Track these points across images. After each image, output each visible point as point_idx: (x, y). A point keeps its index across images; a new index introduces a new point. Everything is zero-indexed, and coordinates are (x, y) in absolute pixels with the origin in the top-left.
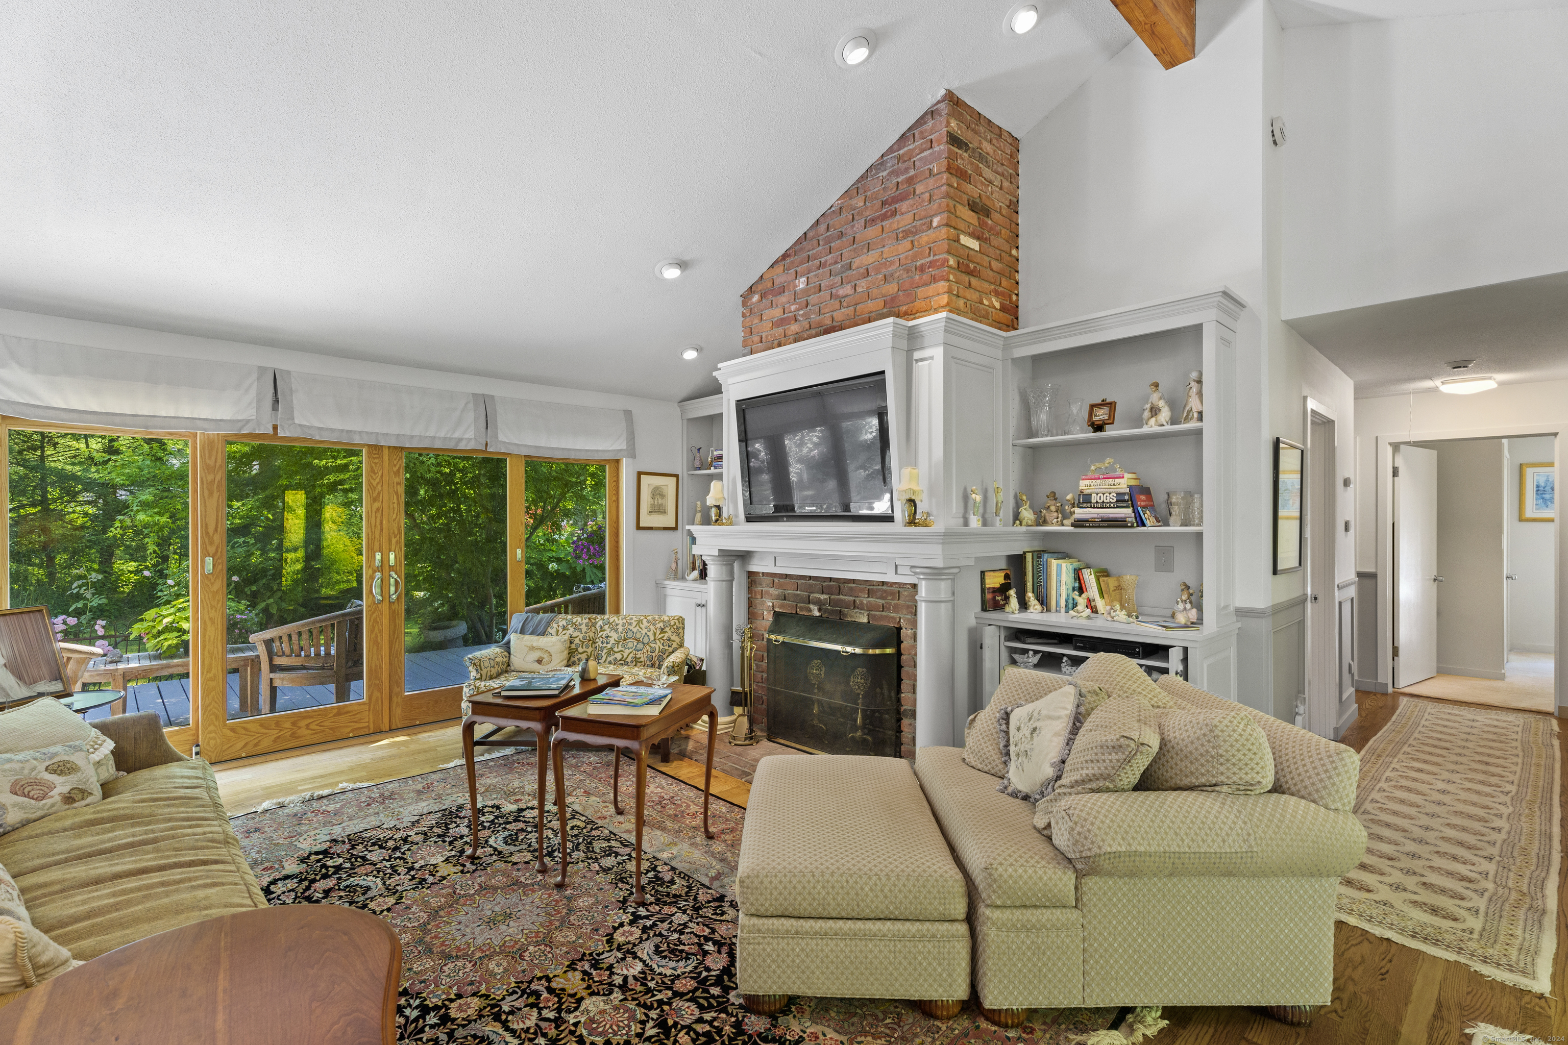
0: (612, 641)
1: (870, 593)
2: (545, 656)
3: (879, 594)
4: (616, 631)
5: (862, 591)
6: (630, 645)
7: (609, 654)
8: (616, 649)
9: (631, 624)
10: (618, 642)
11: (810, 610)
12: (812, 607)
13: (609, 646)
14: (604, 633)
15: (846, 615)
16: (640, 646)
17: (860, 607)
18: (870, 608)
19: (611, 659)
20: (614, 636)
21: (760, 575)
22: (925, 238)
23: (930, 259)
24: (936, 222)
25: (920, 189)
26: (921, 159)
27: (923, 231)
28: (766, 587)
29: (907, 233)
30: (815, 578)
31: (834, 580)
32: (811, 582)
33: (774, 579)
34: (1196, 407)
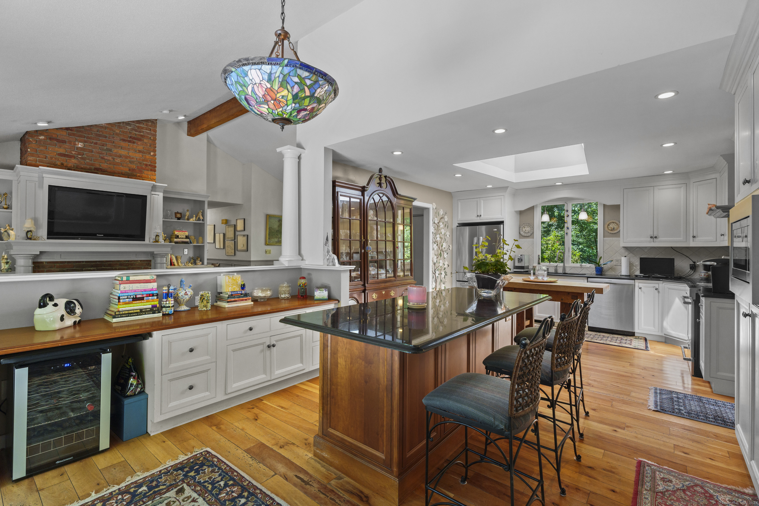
1: (121, 265)
3: (125, 265)
5: (116, 264)
21: (45, 263)
22: (148, 156)
23: (150, 163)
24: (152, 154)
25: (145, 141)
26: (146, 132)
27: (147, 154)
28: (49, 268)
29: (140, 152)
30: (86, 262)
31: (99, 261)
32: (84, 263)
33: (56, 264)
34: (201, 218)
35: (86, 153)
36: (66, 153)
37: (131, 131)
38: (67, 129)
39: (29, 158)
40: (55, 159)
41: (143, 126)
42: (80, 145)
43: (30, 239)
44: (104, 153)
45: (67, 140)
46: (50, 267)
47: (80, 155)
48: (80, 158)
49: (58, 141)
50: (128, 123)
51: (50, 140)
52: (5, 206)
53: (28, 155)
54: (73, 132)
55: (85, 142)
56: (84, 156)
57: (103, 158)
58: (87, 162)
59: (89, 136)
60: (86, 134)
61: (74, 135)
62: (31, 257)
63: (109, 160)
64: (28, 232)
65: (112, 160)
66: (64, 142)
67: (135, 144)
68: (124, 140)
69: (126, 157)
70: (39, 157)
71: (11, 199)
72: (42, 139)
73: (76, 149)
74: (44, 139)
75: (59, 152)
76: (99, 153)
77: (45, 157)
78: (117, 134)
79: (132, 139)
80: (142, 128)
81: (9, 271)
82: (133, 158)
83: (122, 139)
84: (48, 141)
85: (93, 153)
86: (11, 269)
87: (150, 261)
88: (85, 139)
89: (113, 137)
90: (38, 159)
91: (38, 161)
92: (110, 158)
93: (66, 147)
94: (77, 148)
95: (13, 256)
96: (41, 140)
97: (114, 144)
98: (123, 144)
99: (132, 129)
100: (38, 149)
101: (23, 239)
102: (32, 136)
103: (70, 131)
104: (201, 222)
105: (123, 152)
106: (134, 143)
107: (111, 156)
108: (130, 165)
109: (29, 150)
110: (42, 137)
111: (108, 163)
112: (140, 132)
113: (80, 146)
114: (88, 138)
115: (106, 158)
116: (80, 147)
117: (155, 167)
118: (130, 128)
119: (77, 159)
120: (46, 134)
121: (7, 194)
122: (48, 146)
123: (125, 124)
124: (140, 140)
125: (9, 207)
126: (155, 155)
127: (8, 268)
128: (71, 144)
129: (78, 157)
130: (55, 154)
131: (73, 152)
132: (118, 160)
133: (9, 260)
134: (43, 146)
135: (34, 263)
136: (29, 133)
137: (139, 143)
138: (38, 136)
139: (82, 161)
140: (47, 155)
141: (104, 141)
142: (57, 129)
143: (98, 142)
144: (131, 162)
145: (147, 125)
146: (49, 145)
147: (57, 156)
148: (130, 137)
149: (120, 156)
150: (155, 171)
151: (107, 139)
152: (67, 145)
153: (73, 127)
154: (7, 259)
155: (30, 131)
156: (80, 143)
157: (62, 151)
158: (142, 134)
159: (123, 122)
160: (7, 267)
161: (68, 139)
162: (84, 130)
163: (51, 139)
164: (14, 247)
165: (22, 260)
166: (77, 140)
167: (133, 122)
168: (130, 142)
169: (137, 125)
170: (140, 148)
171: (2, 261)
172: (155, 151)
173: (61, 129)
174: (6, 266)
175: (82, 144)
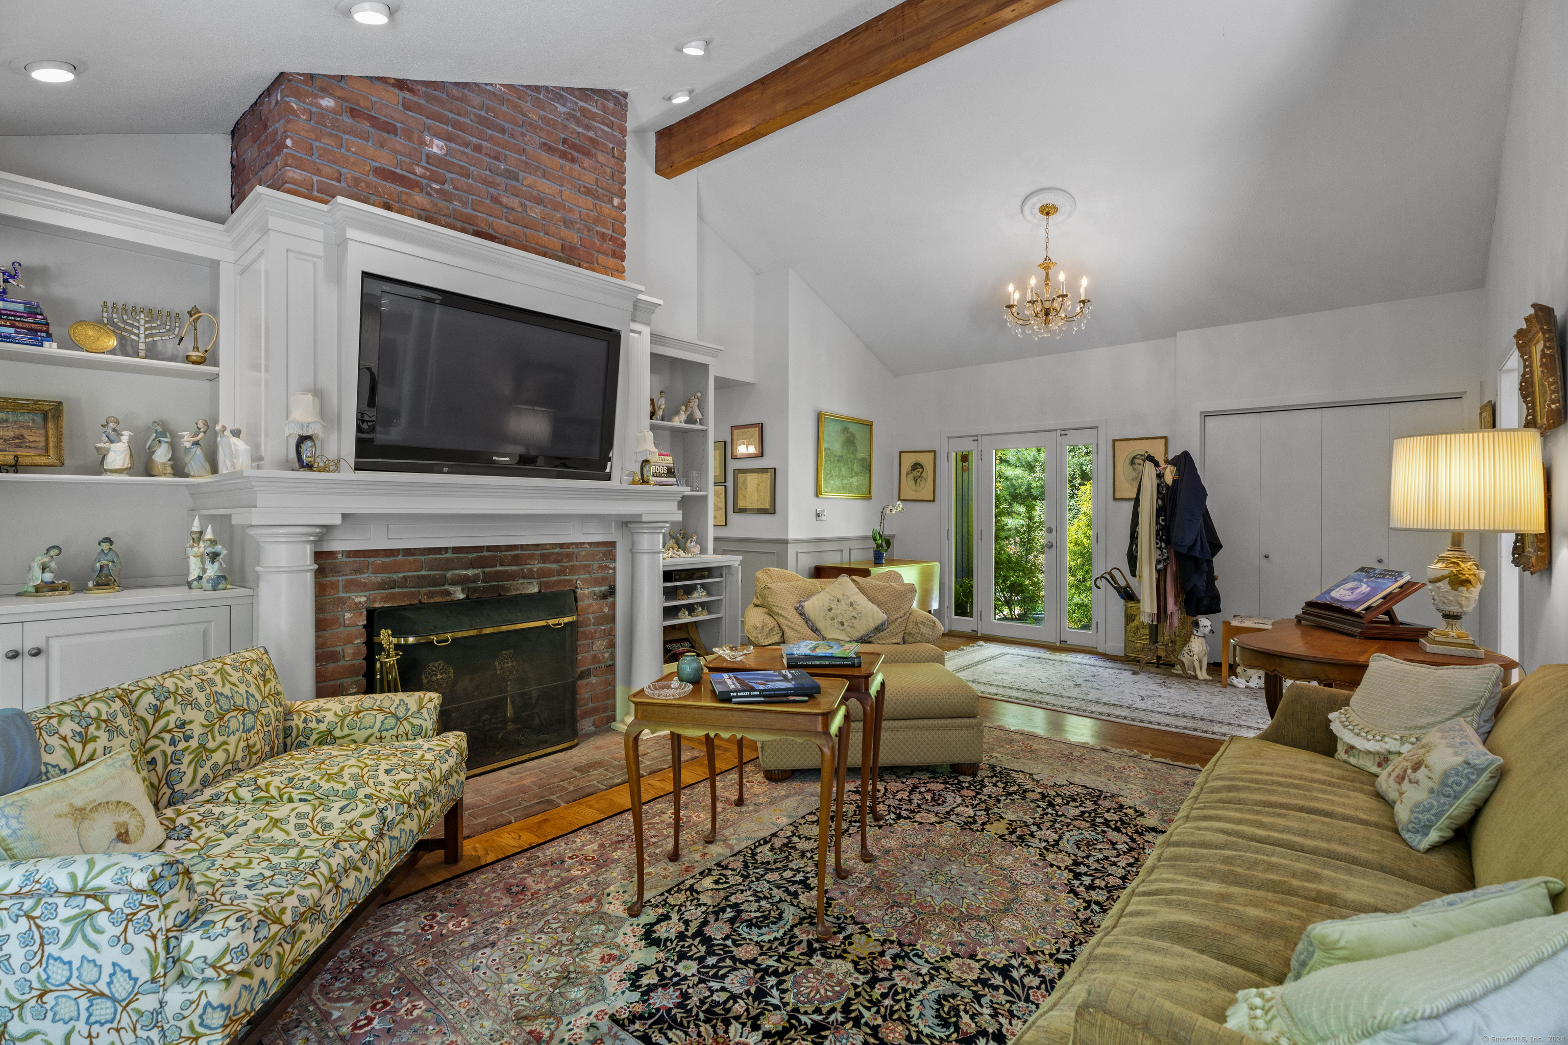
0: (196, 730)
1: (544, 558)
2: (125, 817)
3: (553, 558)
4: (194, 704)
5: (531, 557)
6: (234, 724)
7: (198, 762)
8: (211, 745)
9: (212, 682)
10: (209, 728)
11: (448, 593)
12: (451, 588)
13: (194, 743)
14: (172, 720)
15: (508, 589)
16: (250, 719)
17: (530, 575)
18: (542, 574)
19: (206, 770)
20: (197, 718)
21: (340, 556)
22: (606, 209)
23: (610, 232)
24: (616, 201)
25: (601, 157)
26: (603, 130)
27: (604, 202)
28: (351, 574)
29: (588, 192)
30: (456, 550)
31: (489, 548)
32: (448, 555)
33: (371, 560)
34: (698, 415)
35: (452, 179)
36: (398, 171)
37: (566, 122)
38: (401, 84)
39: (290, 174)
40: (368, 185)
41: (594, 110)
42: (437, 147)
43: (310, 467)
44: (499, 185)
45: (399, 125)
46: (357, 571)
47: (436, 182)
48: (437, 191)
49: (374, 122)
50: (559, 94)
51: (353, 117)
52: (194, 355)
53: (286, 159)
54: (415, 99)
55: (448, 138)
56: (446, 187)
57: (496, 200)
58: (455, 210)
59: (461, 119)
60: (451, 112)
61: (419, 109)
62: (310, 534)
63: (513, 209)
64: (302, 439)
65: (520, 209)
66: (390, 129)
67: (576, 166)
68: (549, 149)
69: (556, 206)
70: (319, 172)
71: (214, 327)
72: (327, 109)
73: (424, 158)
74: (334, 111)
75: (377, 165)
76: (484, 182)
77: (336, 175)
78: (533, 127)
79: (570, 148)
80: (593, 117)
81: (221, 586)
82: (571, 210)
83: (544, 144)
84: (346, 119)
85: (470, 181)
86: (224, 577)
87: (613, 544)
88: (450, 129)
89: (523, 135)
90: (315, 178)
91: (315, 188)
92: (514, 202)
93: (399, 147)
94: (429, 156)
95: (251, 532)
96: (323, 113)
97: (523, 158)
98: (550, 161)
99: (569, 116)
100: (316, 144)
101: (286, 465)
102: (298, 95)
103: (407, 95)
104: (698, 426)
105: (547, 187)
106: (573, 160)
107: (517, 196)
108: (564, 232)
109: (289, 142)
110: (327, 102)
111: (511, 218)
112: (588, 128)
113: (435, 150)
114: (456, 125)
115: (504, 200)
116: (435, 154)
117: (623, 245)
118: (561, 109)
119: (428, 194)
120: (339, 93)
121: (198, 312)
122: (345, 136)
123: (550, 95)
124: (587, 154)
125: (209, 358)
126: (622, 207)
127: (219, 577)
128: (409, 139)
129: (432, 188)
130: (367, 168)
131: (418, 170)
132: (536, 212)
133: (218, 548)
134: (330, 135)
135: (319, 556)
136: (289, 80)
137: (587, 162)
138: (316, 96)
139: (442, 204)
140: (344, 171)
141: (499, 145)
142: (371, 78)
143: (485, 144)
144: (567, 223)
145: (604, 108)
146: (348, 133)
147: (371, 177)
148: (565, 141)
149: (539, 201)
150: (623, 258)
151: (506, 137)
152: (398, 142)
153: (415, 81)
154: (213, 542)
155: (291, 74)
156: (436, 141)
157: (385, 160)
158: (591, 134)
159: (547, 88)
160: (212, 570)
161: (402, 122)
162: (444, 96)
163: (354, 112)
164: (262, 499)
165: (284, 546)
166: (428, 129)
167: (570, 90)
168: (563, 155)
169: (581, 104)
170: (589, 178)
171: (189, 551)
172: (622, 194)
173: (383, 80)
174: (208, 566)
175: (441, 143)
